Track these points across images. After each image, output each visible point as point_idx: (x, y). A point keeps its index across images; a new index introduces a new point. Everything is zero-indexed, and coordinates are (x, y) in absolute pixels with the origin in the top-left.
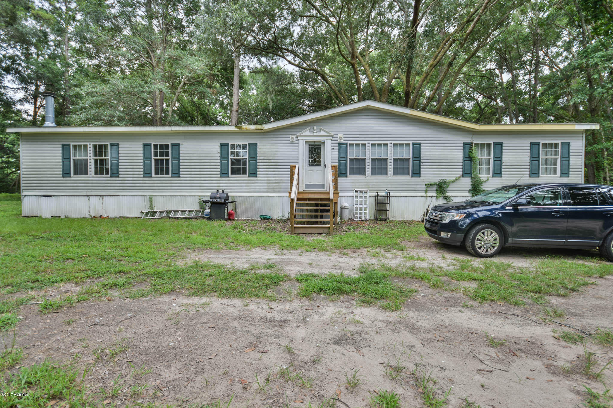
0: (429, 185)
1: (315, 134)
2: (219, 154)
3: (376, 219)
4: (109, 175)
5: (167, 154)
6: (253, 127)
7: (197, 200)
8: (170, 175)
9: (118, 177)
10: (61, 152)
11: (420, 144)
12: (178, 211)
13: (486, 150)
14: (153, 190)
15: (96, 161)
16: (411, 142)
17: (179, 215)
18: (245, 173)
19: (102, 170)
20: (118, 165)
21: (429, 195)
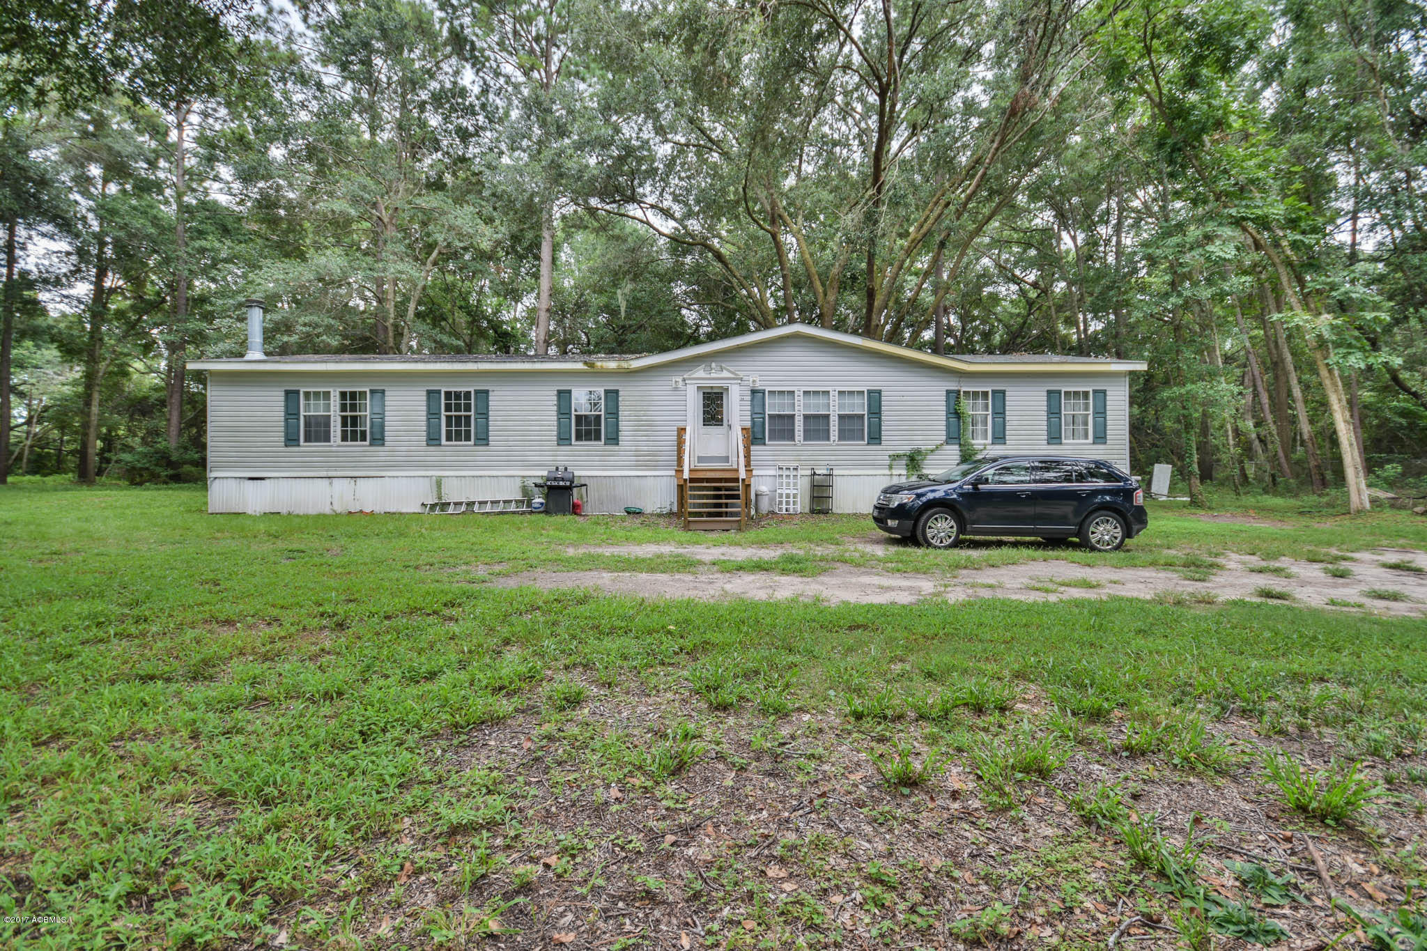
0: (896, 457)
1: (713, 375)
2: (555, 408)
3: (812, 511)
4: (367, 443)
5: (468, 408)
6: (612, 365)
7: (518, 482)
8: (472, 442)
9: (383, 445)
10: (283, 404)
11: (879, 392)
12: (486, 502)
13: (980, 401)
14: (442, 467)
15: (344, 419)
16: (865, 389)
17: (488, 508)
18: (598, 438)
19: (354, 433)
20: (382, 426)
21: (895, 472)
